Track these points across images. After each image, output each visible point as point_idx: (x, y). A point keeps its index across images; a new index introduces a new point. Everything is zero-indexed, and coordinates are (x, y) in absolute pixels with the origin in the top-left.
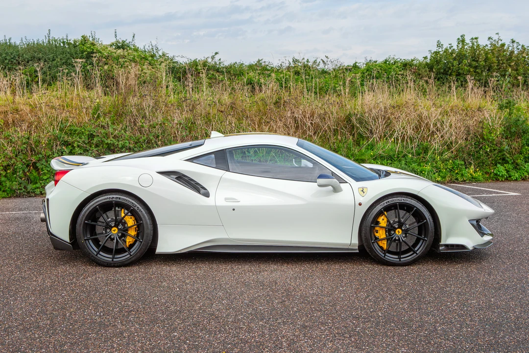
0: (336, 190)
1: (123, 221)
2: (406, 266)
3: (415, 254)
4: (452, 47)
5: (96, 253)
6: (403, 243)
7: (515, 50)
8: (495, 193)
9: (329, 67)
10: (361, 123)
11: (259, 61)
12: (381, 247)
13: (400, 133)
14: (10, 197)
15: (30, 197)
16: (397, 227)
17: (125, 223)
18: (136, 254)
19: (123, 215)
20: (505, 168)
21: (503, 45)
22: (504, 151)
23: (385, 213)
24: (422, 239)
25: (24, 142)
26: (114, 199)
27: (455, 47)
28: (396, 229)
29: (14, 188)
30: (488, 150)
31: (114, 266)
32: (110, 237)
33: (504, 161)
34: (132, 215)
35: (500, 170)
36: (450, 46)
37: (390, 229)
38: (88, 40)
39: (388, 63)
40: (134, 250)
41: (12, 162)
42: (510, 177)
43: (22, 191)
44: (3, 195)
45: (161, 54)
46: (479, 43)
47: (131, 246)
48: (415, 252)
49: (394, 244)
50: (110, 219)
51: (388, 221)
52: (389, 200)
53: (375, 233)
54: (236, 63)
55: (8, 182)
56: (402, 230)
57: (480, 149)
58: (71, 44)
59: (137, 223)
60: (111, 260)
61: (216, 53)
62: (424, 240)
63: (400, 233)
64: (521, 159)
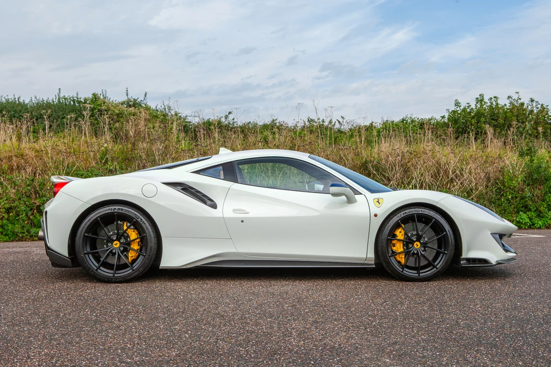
0: (350, 201)
1: (126, 235)
2: (425, 281)
3: (435, 269)
4: (470, 106)
5: (95, 268)
6: (422, 258)
7: (535, 109)
8: (518, 235)
9: (346, 127)
10: (377, 170)
11: (273, 121)
12: (399, 262)
13: (418, 180)
14: (12, 241)
15: (33, 240)
16: (415, 240)
17: (128, 236)
18: (138, 269)
19: (125, 228)
20: (528, 215)
21: (522, 104)
22: (526, 198)
23: (403, 225)
24: (442, 253)
25: (28, 184)
26: (116, 211)
27: (473, 106)
28: (415, 242)
29: (16, 231)
30: (510, 197)
31: (115, 282)
32: (111, 252)
33: (526, 208)
34: (136, 228)
35: (523, 218)
36: (468, 105)
37: (408, 242)
38: (99, 98)
39: (405, 122)
40: (136, 265)
41: (15, 204)
42: (533, 225)
43: (24, 235)
44: (5, 239)
45: (173, 114)
46: (498, 102)
47: (134, 261)
48: (435, 267)
49: (412, 259)
50: (112, 233)
51: (406, 234)
52: (406, 211)
53: (392, 247)
54: (250, 123)
55: (10, 225)
56: (421, 243)
57: (501, 196)
58: (81, 102)
59: (140, 235)
60: (112, 275)
61: (230, 113)
62: (444, 253)
63: (419, 247)
64: (544, 207)
